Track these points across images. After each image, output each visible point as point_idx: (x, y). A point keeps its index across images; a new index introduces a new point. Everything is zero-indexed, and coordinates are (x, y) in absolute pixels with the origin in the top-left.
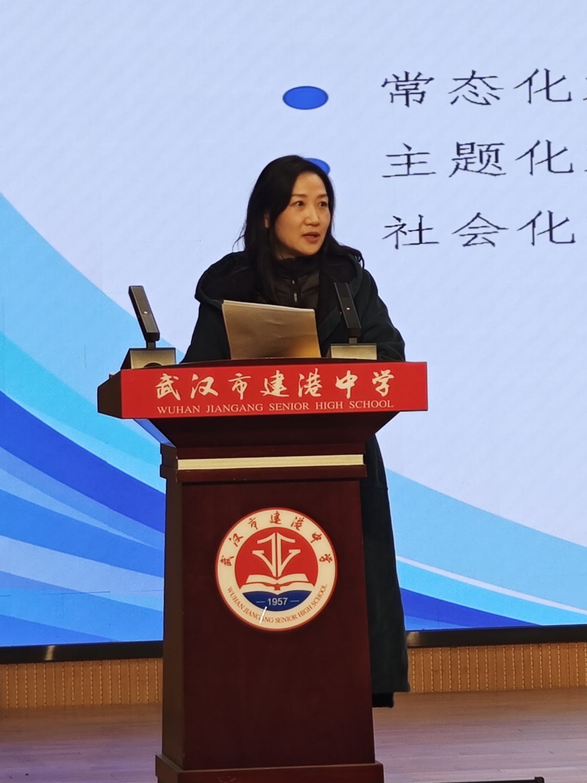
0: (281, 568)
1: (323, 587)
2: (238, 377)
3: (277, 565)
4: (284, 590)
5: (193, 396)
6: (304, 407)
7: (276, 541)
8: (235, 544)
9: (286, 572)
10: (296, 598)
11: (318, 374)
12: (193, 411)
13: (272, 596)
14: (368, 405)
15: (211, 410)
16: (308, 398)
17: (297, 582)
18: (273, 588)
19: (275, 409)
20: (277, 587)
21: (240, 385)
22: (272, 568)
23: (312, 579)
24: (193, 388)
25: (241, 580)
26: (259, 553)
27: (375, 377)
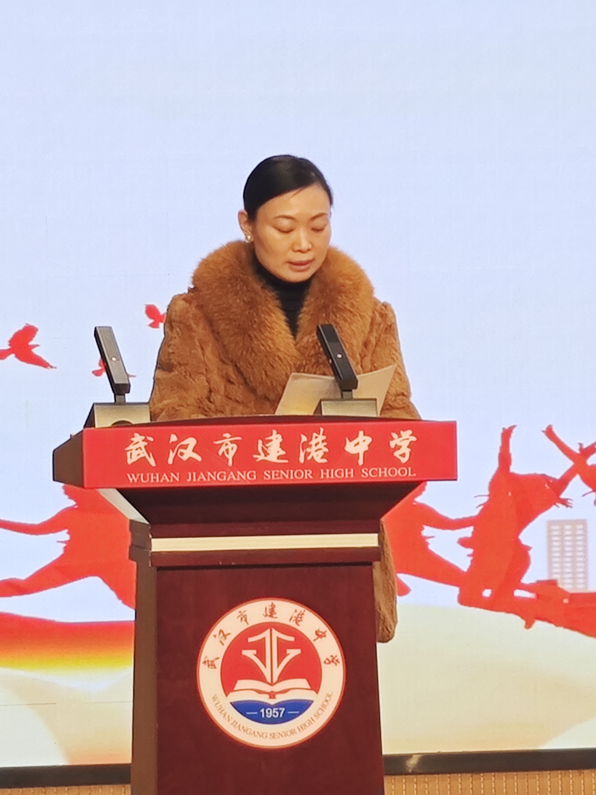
0: (277, 672)
1: (329, 696)
2: (225, 438)
3: (272, 668)
4: (280, 698)
5: (170, 461)
6: (306, 476)
7: (271, 638)
8: (221, 642)
9: (283, 676)
10: (296, 708)
11: (323, 435)
12: (170, 480)
13: (265, 706)
14: (385, 474)
15: (193, 479)
16: (311, 464)
17: (297, 688)
18: (268, 696)
19: (271, 477)
20: (272, 695)
21: (228, 447)
22: (266, 672)
23: (315, 685)
24: (171, 451)
25: (228, 686)
26: (250, 654)
27: (393, 439)
